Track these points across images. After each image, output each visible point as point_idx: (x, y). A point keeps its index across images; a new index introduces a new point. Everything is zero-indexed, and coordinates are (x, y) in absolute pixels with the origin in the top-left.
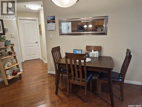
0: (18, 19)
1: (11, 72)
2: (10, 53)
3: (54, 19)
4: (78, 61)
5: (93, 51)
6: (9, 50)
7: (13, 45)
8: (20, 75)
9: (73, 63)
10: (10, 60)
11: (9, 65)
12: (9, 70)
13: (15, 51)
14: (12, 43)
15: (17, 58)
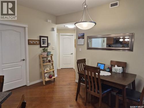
0: (60, 35)
1: (48, 75)
2: (49, 61)
3: (83, 36)
4: (97, 74)
5: (116, 66)
6: (49, 58)
7: (52, 55)
8: (54, 79)
9: (90, 75)
10: (49, 66)
11: (47, 70)
12: (47, 74)
13: (53, 60)
14: (51, 53)
15: (54, 66)
